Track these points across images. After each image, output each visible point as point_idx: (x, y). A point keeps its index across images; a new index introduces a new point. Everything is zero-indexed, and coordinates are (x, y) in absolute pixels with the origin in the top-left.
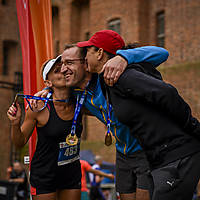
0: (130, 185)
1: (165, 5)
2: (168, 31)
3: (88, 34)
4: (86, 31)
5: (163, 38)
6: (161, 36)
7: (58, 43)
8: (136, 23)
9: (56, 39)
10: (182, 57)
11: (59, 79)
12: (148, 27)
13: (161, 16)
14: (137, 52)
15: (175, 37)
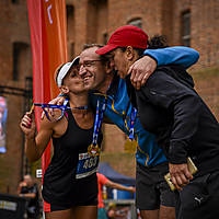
0: (153, 201)
1: (190, 4)
2: (193, 32)
3: (106, 35)
4: (104, 32)
5: (189, 40)
6: (186, 37)
7: (73, 45)
8: (158, 24)
9: (71, 41)
10: (209, 61)
11: (77, 83)
12: (171, 29)
13: (187, 16)
14: (167, 53)
15: (201, 39)
